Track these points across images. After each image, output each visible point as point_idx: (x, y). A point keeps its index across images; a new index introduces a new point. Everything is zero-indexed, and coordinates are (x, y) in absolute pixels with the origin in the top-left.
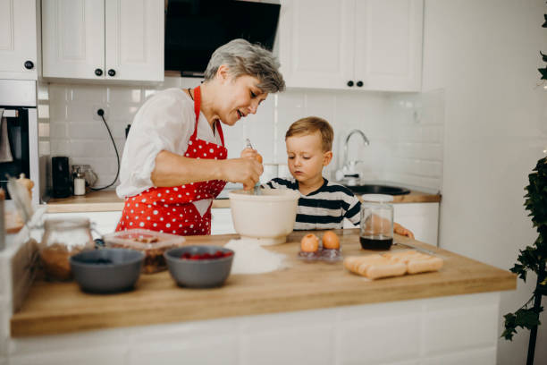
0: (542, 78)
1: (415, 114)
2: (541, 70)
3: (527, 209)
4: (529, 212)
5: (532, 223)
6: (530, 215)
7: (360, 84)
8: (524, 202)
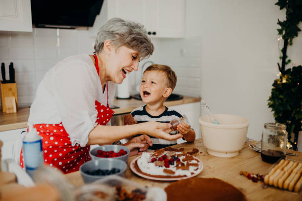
0: (279, 34)
1: (182, 51)
2: (278, 30)
3: (270, 107)
4: (271, 109)
5: (273, 116)
6: (273, 110)
7: (154, 33)
8: (267, 104)
